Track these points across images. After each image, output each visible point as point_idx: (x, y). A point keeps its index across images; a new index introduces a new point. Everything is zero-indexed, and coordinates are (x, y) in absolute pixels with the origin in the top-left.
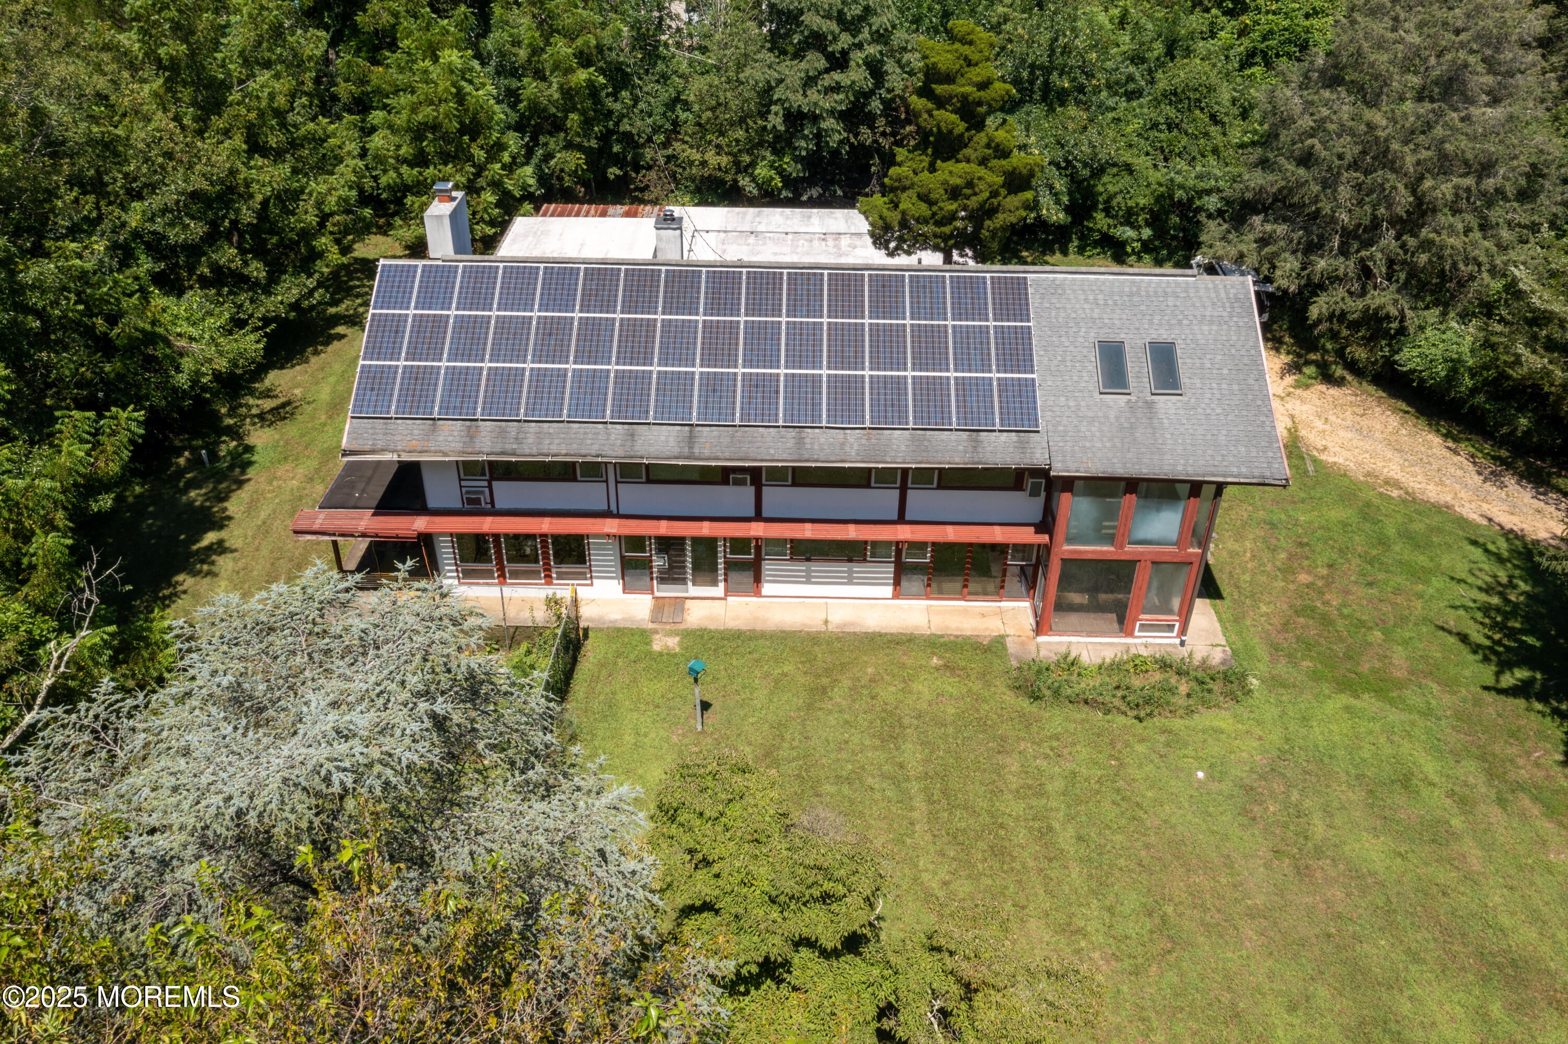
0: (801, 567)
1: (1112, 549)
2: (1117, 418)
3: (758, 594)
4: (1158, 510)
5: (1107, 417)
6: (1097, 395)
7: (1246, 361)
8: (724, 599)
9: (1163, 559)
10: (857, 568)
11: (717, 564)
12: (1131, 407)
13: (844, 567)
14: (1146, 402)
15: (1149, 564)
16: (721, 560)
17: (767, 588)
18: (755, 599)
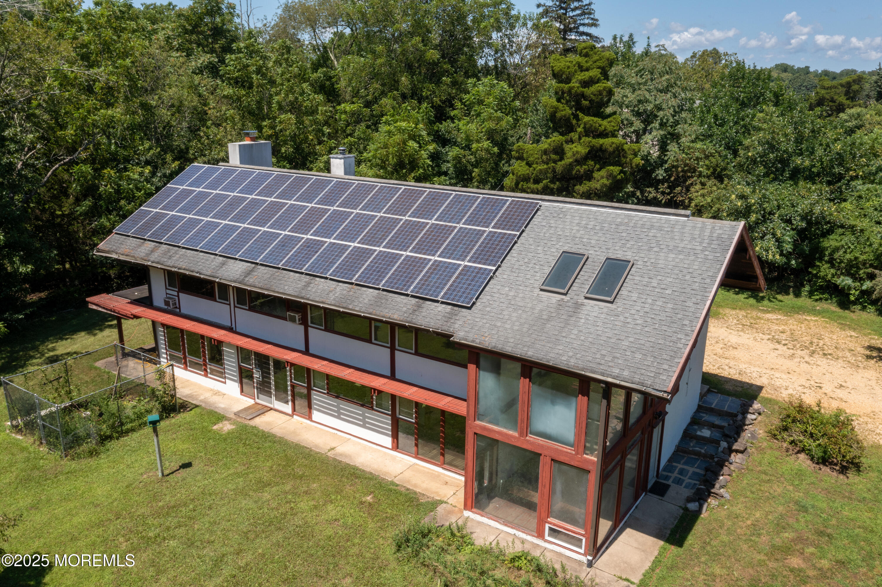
0: (334, 402)
1: (516, 434)
2: (541, 311)
3: (310, 417)
4: (553, 403)
5: (533, 309)
6: (537, 291)
7: (696, 286)
8: (292, 416)
9: (562, 458)
10: (369, 414)
11: (286, 386)
12: (560, 305)
13: (358, 410)
14: (576, 303)
15: (548, 460)
16: (289, 383)
17: (316, 415)
18: (308, 422)
